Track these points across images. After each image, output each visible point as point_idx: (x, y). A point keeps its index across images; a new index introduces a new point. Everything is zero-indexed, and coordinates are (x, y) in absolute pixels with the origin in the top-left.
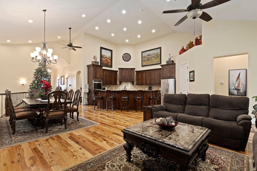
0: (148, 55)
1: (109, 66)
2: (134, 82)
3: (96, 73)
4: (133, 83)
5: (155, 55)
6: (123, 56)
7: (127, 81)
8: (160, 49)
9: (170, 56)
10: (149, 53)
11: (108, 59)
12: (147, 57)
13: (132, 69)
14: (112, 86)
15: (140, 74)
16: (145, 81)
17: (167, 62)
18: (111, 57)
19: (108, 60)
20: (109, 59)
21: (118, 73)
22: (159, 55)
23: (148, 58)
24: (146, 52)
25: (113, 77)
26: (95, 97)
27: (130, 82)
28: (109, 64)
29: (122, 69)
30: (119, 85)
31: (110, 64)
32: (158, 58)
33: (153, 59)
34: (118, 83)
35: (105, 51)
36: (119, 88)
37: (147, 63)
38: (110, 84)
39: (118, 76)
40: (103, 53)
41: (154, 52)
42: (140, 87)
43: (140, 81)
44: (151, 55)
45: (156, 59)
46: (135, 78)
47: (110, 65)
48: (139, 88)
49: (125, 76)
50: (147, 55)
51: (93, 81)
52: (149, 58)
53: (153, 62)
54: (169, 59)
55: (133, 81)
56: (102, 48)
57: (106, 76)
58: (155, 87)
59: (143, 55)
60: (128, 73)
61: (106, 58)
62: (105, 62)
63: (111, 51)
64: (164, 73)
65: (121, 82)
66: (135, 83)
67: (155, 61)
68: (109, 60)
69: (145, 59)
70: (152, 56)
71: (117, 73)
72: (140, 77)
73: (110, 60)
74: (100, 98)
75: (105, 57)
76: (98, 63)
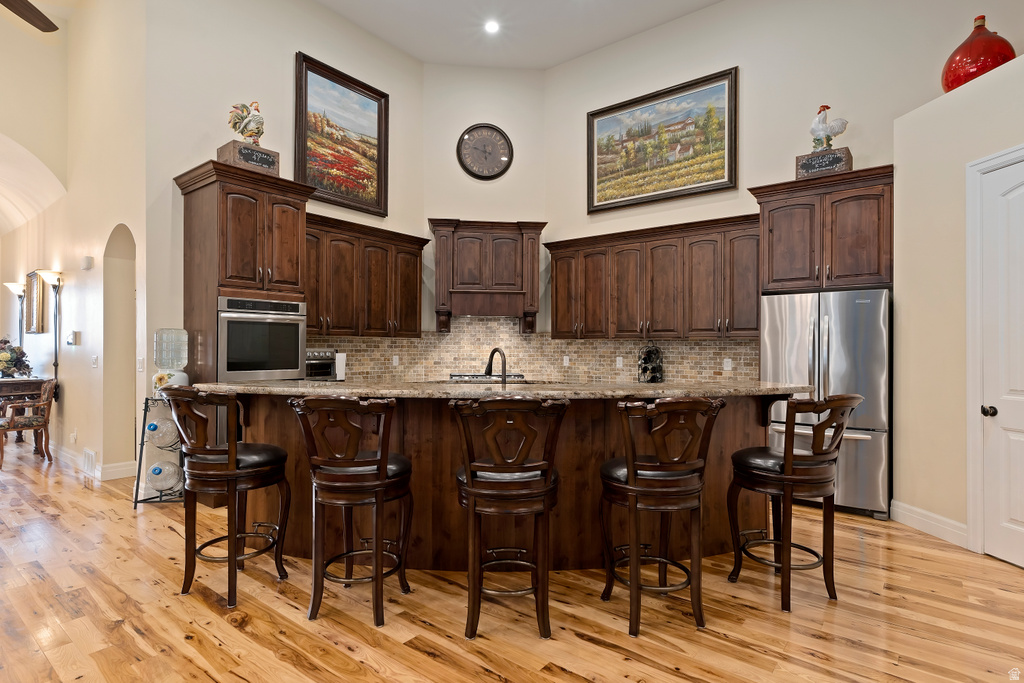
0: (631, 136)
1: (365, 202)
2: (534, 315)
3: (253, 243)
4: (527, 324)
5: (691, 128)
6: (461, 139)
7: (487, 308)
8: (726, 83)
9: (824, 120)
10: (645, 116)
11: (356, 155)
12: (630, 145)
13: (520, 227)
14: (387, 341)
15: (577, 264)
16: (619, 312)
17: (804, 163)
18: (379, 139)
19: (356, 163)
20: (364, 155)
21: (428, 251)
22: (721, 127)
23: (638, 150)
24: (617, 115)
25: (394, 283)
26: (192, 466)
27: (511, 316)
28: (365, 187)
29: (457, 225)
30: (432, 339)
31: (372, 188)
32: (711, 146)
33: (676, 155)
34: (428, 322)
35: (336, 94)
36: (434, 356)
37: (624, 185)
38: (369, 328)
39: (424, 278)
40: (314, 104)
41: (684, 105)
42: (573, 348)
43: (577, 308)
44: (654, 130)
45: (696, 154)
46: (542, 287)
47: (373, 195)
48: (566, 359)
49: (476, 273)
50: (628, 133)
51: (223, 301)
52: (641, 155)
53: (673, 179)
54: (818, 141)
55: (532, 309)
56: (306, 64)
57: (337, 271)
58: (685, 349)
59: (599, 137)
60: (497, 256)
61: (344, 141)
62: (334, 171)
63: (381, 97)
64: (779, 249)
65: (449, 314)
66: (544, 323)
67: (688, 174)
68: (363, 160)
69: (613, 161)
70: (666, 136)
71: (418, 255)
72: (578, 284)
73: (371, 159)
74: (250, 478)
75: (330, 136)
76: (270, 159)
